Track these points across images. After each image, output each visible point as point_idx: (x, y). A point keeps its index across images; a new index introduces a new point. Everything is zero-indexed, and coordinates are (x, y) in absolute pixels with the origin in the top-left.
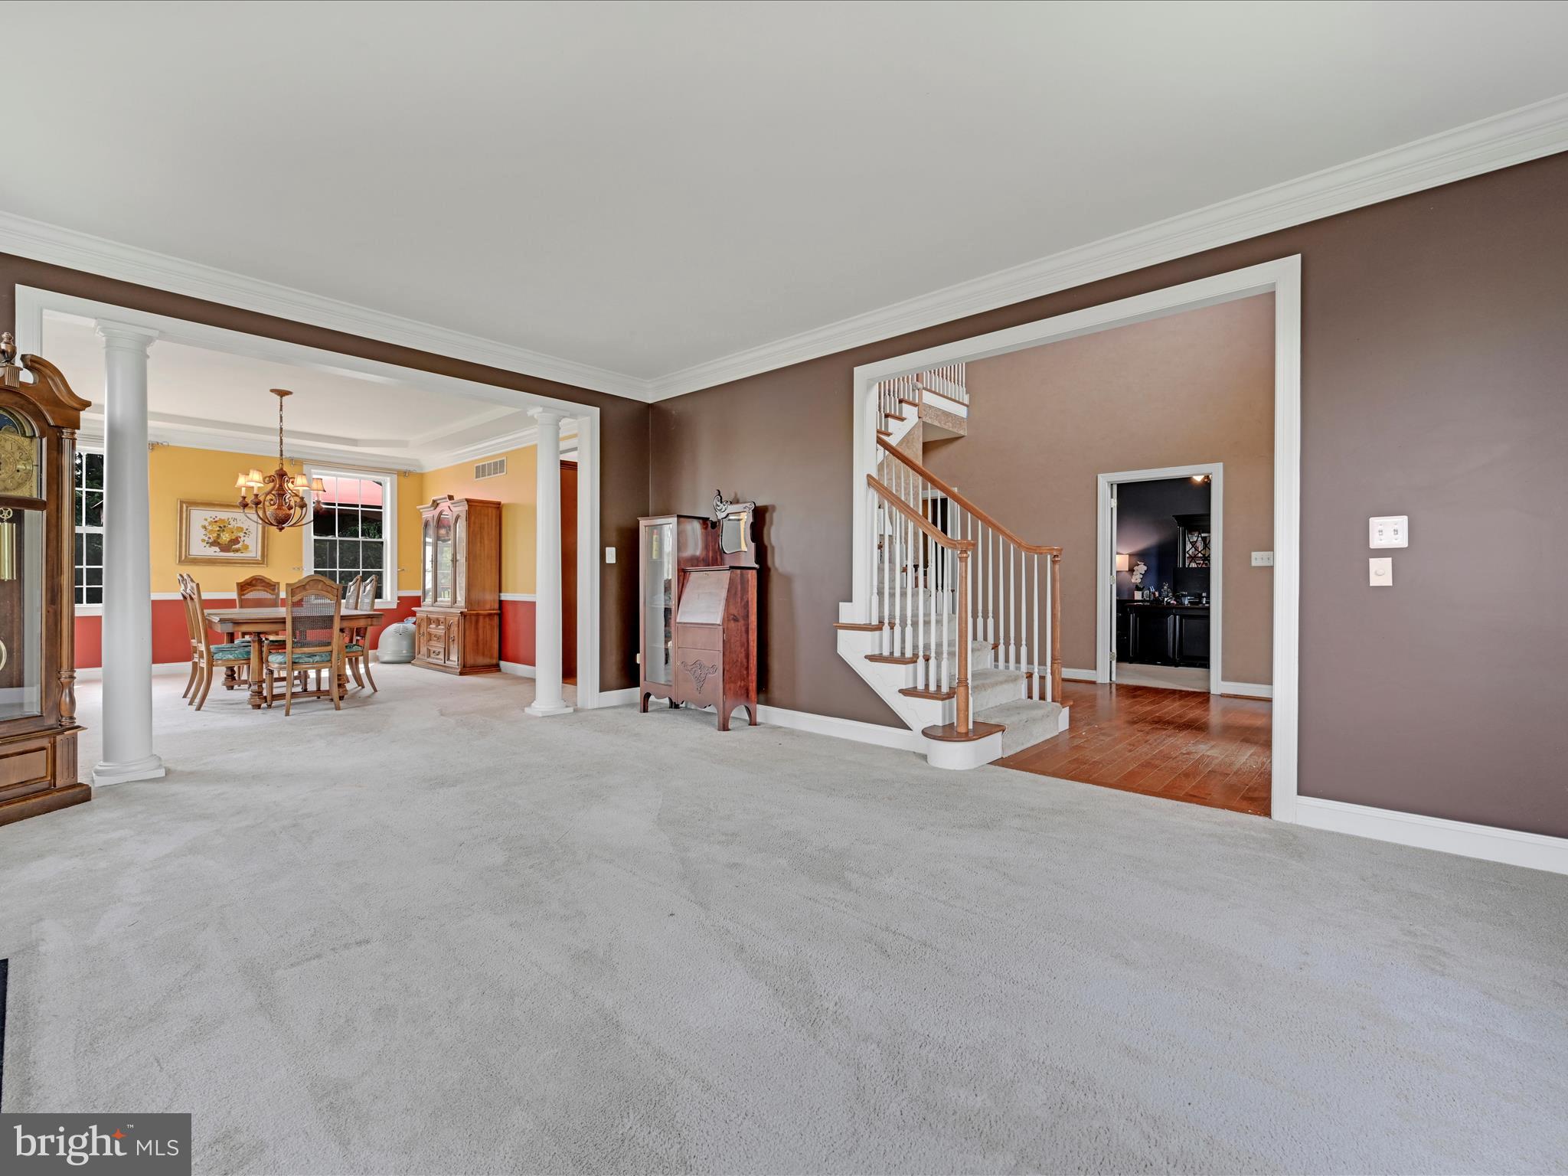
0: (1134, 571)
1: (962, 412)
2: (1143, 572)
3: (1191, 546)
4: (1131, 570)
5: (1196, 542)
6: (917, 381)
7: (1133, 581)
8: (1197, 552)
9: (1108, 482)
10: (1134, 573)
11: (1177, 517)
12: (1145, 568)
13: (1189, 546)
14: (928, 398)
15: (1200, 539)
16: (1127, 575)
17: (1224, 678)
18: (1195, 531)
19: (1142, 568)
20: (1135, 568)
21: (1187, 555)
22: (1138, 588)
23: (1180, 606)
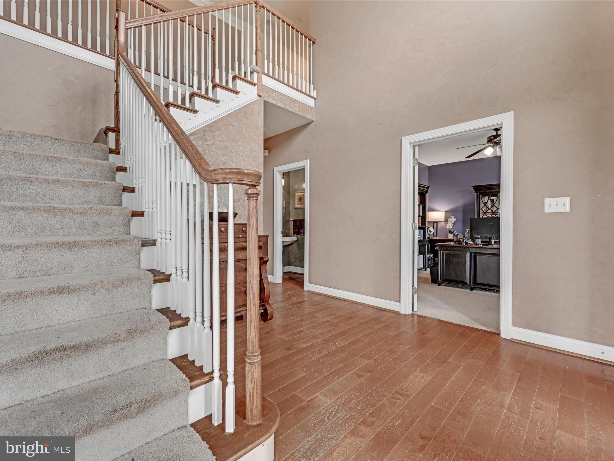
0: (448, 221)
1: (311, 102)
2: (454, 222)
3: (484, 205)
4: (446, 221)
5: (487, 203)
6: (256, 65)
7: (447, 227)
8: (487, 209)
9: (410, 144)
10: (448, 223)
11: (474, 187)
12: (455, 219)
13: (482, 205)
14: (267, 81)
15: (489, 201)
16: (443, 224)
17: (515, 324)
18: (486, 195)
19: (453, 220)
20: (449, 220)
21: (481, 211)
22: (450, 232)
23: (475, 246)
